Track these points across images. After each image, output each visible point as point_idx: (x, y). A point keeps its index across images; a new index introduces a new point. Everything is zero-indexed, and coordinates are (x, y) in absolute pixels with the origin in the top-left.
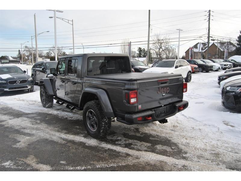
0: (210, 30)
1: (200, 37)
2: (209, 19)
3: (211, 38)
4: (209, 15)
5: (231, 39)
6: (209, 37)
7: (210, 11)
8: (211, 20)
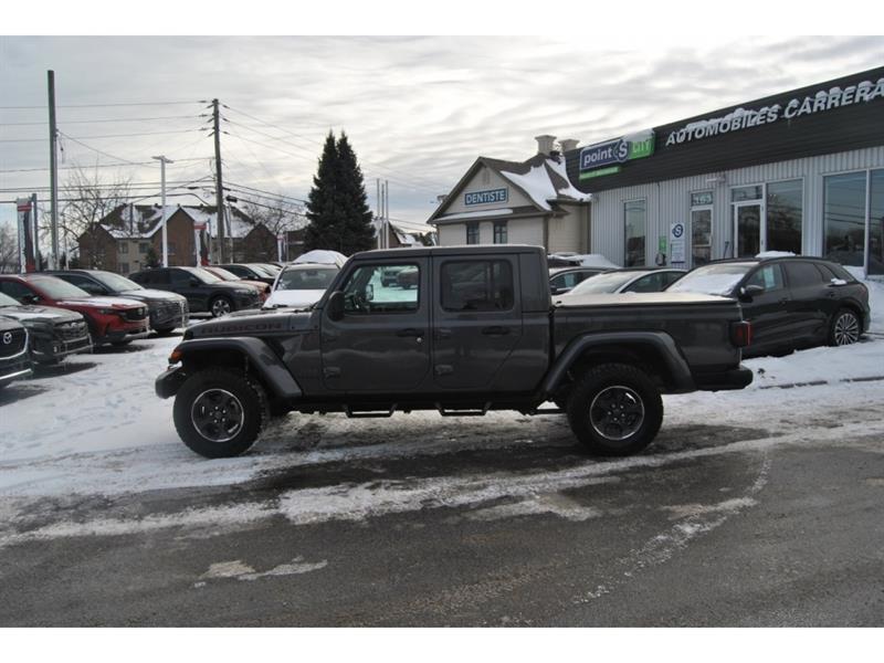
0: (222, 166)
1: (191, 188)
2: (216, 128)
3: (225, 193)
4: (216, 114)
5: (285, 200)
6: (220, 188)
7: (216, 102)
8: (221, 134)
